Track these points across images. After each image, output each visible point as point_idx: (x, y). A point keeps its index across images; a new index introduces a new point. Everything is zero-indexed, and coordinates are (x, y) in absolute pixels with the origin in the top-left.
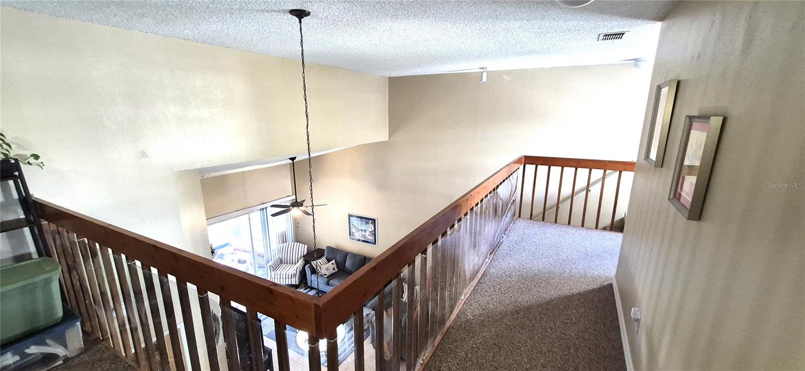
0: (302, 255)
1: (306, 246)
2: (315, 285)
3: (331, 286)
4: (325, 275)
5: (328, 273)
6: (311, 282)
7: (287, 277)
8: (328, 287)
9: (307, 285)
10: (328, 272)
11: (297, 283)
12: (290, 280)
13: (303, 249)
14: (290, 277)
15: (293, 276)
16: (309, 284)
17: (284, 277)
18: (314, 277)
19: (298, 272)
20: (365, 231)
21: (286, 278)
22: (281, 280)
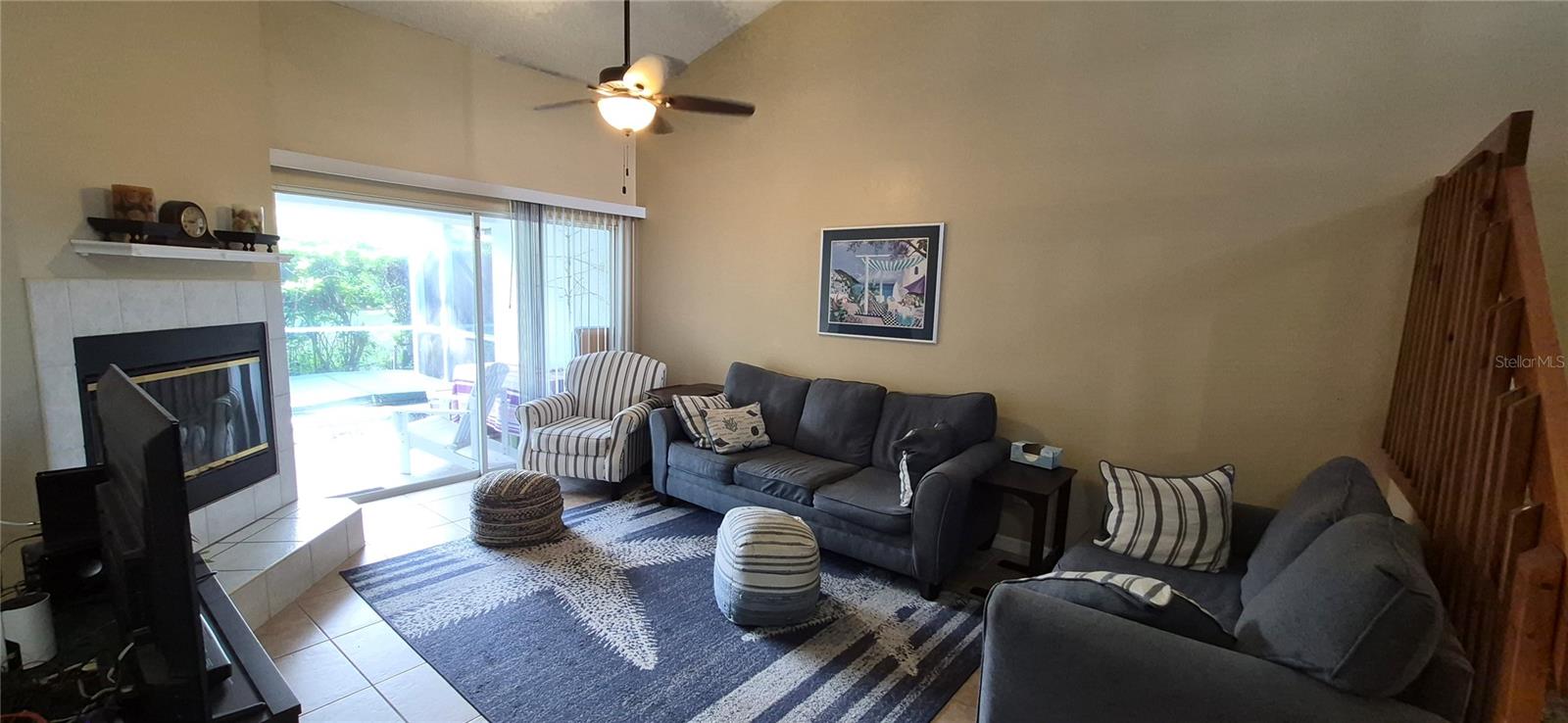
0: (648, 387)
1: (662, 366)
2: (679, 487)
3: (740, 485)
4: (720, 443)
5: (734, 439)
6: (667, 475)
7: (581, 451)
8: (729, 489)
9: (652, 487)
10: (735, 435)
11: (616, 479)
12: (591, 460)
13: (652, 373)
14: (592, 451)
15: (602, 449)
16: (658, 485)
17: (572, 450)
18: (678, 454)
19: (622, 438)
20: (889, 287)
21: (577, 455)
22: (562, 458)
